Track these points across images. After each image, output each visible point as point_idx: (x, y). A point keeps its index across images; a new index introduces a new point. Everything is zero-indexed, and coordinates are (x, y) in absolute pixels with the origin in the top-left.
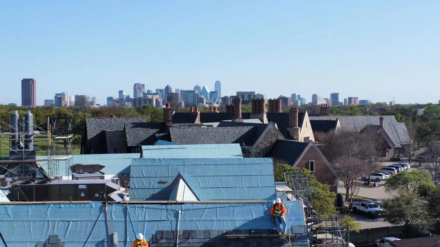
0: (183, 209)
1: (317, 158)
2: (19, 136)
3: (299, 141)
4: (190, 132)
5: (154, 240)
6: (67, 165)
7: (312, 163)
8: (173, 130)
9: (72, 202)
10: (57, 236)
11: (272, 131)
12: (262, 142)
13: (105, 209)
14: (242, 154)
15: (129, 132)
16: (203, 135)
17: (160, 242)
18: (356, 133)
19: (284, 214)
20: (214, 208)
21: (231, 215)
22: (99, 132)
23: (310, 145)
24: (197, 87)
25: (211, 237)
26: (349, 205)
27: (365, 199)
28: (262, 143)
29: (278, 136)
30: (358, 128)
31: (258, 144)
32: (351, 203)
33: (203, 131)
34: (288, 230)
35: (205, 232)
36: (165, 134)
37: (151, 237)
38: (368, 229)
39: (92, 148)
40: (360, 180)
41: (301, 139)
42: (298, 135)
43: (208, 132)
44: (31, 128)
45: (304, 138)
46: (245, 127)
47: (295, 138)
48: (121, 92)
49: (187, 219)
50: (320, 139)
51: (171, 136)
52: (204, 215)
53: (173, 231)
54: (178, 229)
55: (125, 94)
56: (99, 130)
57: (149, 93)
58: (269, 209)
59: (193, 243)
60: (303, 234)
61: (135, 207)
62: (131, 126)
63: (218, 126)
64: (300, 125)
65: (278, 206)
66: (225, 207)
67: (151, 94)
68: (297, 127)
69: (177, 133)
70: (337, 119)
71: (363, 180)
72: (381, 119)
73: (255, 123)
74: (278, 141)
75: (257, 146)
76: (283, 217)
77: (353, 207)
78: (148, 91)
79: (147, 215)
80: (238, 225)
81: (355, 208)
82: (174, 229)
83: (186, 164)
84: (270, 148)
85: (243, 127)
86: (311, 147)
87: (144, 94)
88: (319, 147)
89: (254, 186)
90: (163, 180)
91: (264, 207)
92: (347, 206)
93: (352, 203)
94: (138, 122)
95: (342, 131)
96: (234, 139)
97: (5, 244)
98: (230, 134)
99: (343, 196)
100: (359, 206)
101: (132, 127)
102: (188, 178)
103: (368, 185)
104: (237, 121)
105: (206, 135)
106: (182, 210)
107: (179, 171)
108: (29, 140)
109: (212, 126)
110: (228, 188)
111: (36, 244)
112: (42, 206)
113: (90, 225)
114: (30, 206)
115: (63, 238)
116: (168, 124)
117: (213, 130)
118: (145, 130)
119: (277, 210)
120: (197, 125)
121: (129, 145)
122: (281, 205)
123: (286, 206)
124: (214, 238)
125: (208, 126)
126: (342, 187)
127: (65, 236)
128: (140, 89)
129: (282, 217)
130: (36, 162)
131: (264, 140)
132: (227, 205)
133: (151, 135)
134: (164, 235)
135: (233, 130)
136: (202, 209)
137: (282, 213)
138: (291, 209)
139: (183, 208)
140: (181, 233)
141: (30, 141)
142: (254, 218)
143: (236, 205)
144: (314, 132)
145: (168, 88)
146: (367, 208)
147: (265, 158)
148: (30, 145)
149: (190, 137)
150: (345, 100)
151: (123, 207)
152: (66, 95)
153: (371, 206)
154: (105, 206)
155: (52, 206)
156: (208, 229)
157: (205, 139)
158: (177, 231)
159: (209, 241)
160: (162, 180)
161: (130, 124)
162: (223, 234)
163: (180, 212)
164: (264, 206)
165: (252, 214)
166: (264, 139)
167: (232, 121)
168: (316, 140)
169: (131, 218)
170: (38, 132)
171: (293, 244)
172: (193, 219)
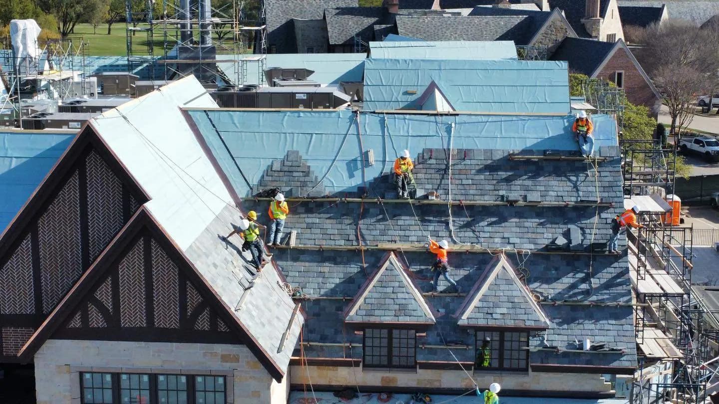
0: (457, 122)
1: (629, 67)
2: (191, 24)
3: (601, 40)
4: (427, 23)
5: (421, 160)
6: (261, 68)
7: (620, 75)
8: (401, 19)
9: (314, 110)
10: (297, 152)
11: (559, 24)
12: (542, 39)
13: (356, 120)
14: (517, 57)
15: (332, 22)
16: (449, 29)
17: (429, 162)
18: (693, 28)
19: (591, 131)
20: (497, 121)
21: (520, 131)
22: (284, 22)
23: (619, 46)
25: (494, 159)
26: (675, 143)
27: (701, 134)
28: (541, 42)
29: (567, 32)
30: (697, 21)
31: (535, 44)
32: (678, 139)
33: (449, 22)
34: (595, 152)
35: (486, 151)
36: (388, 26)
37: (416, 156)
38: (702, 176)
39: (275, 46)
40: (694, 104)
41: (603, 38)
42: (598, 30)
43: (456, 24)
44: (208, 14)
45: (608, 35)
46: (515, 16)
47: (594, 34)
49: (463, 134)
50: (634, 38)
51: (399, 30)
52: (484, 130)
53: (444, 149)
54: (451, 148)
56: (285, 18)
58: (570, 125)
59: (471, 165)
60: (615, 158)
61: (395, 118)
62: (334, 12)
63: (471, 14)
64: (603, 15)
65: (583, 121)
66: (512, 121)
68: (598, 17)
69: (408, 24)
70: (663, 6)
71: (699, 105)
73: (528, 9)
74: (567, 40)
75: (534, 46)
76: (590, 135)
77: (681, 144)
79: (410, 128)
80: (529, 143)
81: (685, 146)
82: (445, 147)
83: (442, 68)
84: (554, 50)
85: (512, 16)
86: (620, 49)
88: (632, 50)
89: (540, 101)
90: (410, 89)
91: (564, 122)
92: (673, 143)
93: (681, 139)
94: (344, 6)
95: (672, 25)
96: (497, 35)
97: (234, 160)
98: (490, 27)
99: (667, 129)
100: (691, 142)
101: (336, 14)
102: (445, 88)
103: (707, 112)
104: (501, 6)
105: (453, 29)
106: (456, 124)
107: (433, 78)
108: (206, 31)
109: (459, 14)
110: (503, 104)
111: (273, 161)
112: (275, 114)
113: (339, 139)
114: (262, 114)
115: (305, 154)
116: (392, 10)
117: (465, 21)
118: (356, 18)
119: (581, 126)
120: (436, 12)
121: (332, 42)
122: (587, 120)
123: (594, 121)
124: (498, 160)
125: (453, 14)
126: (665, 114)
127: (307, 153)
129: (588, 135)
130: (215, 64)
131: (544, 38)
132: (514, 118)
133: (366, 26)
134: (434, 155)
135: (496, 22)
136: (481, 122)
137: (588, 130)
138: (599, 127)
139: (457, 120)
140: (455, 153)
141: (207, 33)
142: (550, 136)
143: (527, 118)
144: (623, 25)
146: (703, 146)
147: (557, 61)
148: (207, 39)
149: (428, 31)
151: (380, 117)
153: (710, 144)
154: (357, 116)
155: (288, 114)
156: (491, 148)
157: (452, 35)
158: (449, 149)
159: (492, 163)
160: (408, 90)
161: (333, 8)
162: (510, 155)
163: (453, 125)
164: (563, 120)
165: (548, 131)
166: (544, 36)
167: (493, 7)
168: (626, 40)
169: (390, 132)
170: (218, 19)
171: (600, 169)
172: (471, 135)
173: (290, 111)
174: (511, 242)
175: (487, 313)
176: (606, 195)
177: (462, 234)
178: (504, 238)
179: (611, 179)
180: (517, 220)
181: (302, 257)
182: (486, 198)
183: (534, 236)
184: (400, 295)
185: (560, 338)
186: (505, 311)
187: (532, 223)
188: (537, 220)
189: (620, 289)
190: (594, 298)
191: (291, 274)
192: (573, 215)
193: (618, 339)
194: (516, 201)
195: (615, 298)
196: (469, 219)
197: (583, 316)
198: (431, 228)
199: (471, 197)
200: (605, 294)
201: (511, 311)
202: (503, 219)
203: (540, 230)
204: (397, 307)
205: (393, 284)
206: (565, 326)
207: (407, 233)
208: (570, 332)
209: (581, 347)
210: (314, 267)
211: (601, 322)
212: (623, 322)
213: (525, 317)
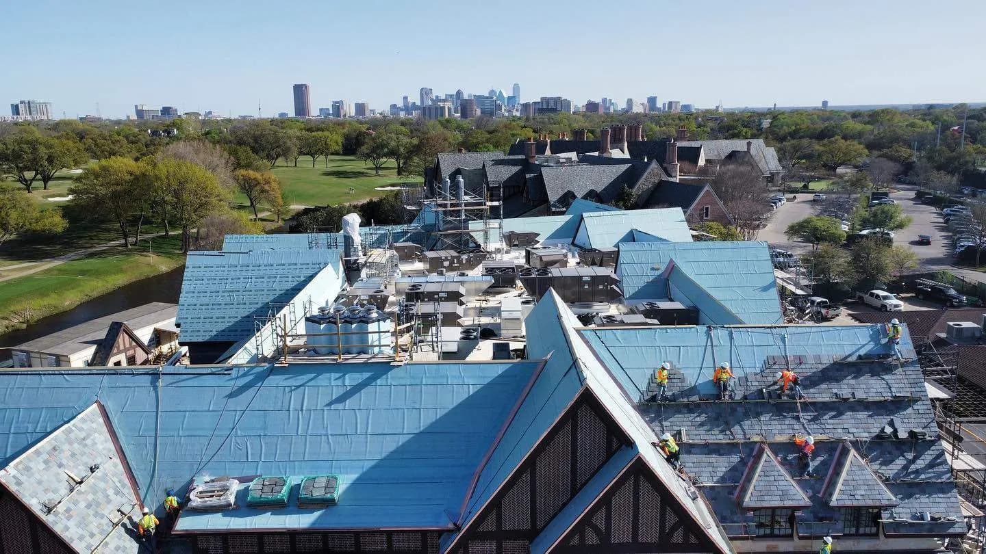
0: (788, 333)
1: (713, 203)
4: (563, 172)
5: (767, 366)
7: (707, 209)
8: (545, 170)
9: (677, 326)
11: (656, 171)
13: (711, 334)
15: (490, 170)
16: (578, 176)
20: (819, 332)
21: (838, 339)
22: (453, 170)
23: (707, 189)
24: (492, 92)
25: (823, 363)
29: (661, 176)
30: (722, 155)
31: (639, 186)
33: (578, 171)
35: (815, 357)
37: (763, 362)
43: (583, 172)
46: (622, 165)
47: (673, 175)
48: (405, 98)
49: (795, 343)
51: (544, 177)
52: (810, 339)
53: (783, 356)
54: (788, 354)
55: (411, 100)
56: (454, 167)
57: (438, 99)
59: (806, 368)
60: (914, 359)
61: (740, 331)
62: (491, 163)
66: (830, 330)
67: (440, 101)
69: (549, 173)
70: (701, 145)
72: (749, 144)
74: (661, 182)
75: (639, 188)
78: (437, 97)
79: (753, 339)
82: (784, 354)
83: (677, 249)
84: (652, 190)
85: (620, 166)
86: (707, 191)
87: (432, 100)
89: (752, 272)
90: (656, 266)
96: (611, 179)
98: (606, 174)
101: (492, 165)
102: (681, 264)
104: (605, 155)
105: (581, 176)
106: (788, 335)
107: (671, 257)
115: (677, 364)
116: (531, 161)
117: (588, 169)
118: (506, 167)
124: (826, 364)
127: (679, 362)
128: (427, 94)
133: (514, 173)
134: (776, 360)
135: (610, 169)
136: (807, 333)
140: (792, 359)
145: (459, 93)
149: (564, 178)
150: (664, 105)
151: (728, 331)
152: (344, 103)
154: (711, 331)
155: (658, 330)
156: (818, 354)
157: (580, 180)
158: (786, 356)
160: (654, 266)
161: (489, 161)
163: (786, 336)
165: (859, 339)
167: (599, 155)
171: (904, 369)
172: (802, 343)
173: (659, 328)
174: (850, 432)
175: (851, 495)
176: (913, 390)
177: (812, 427)
178: (844, 429)
179: (914, 377)
180: (851, 413)
181: (693, 450)
182: (824, 395)
183: (866, 426)
184: (781, 483)
185: (905, 510)
186: (863, 493)
187: (862, 415)
188: (866, 413)
189: (941, 469)
190: (923, 476)
191: (687, 465)
192: (892, 407)
193: (948, 510)
194: (848, 399)
195: (939, 475)
196: (816, 414)
197: (918, 492)
198: (787, 422)
199: (812, 396)
200: (932, 472)
201: (869, 492)
202: (840, 414)
203: (870, 421)
204: (780, 493)
205: (773, 473)
206: (906, 501)
207: (770, 427)
208: (910, 505)
209: (922, 519)
210: (704, 458)
211: (934, 496)
212: (949, 495)
213: (879, 497)
